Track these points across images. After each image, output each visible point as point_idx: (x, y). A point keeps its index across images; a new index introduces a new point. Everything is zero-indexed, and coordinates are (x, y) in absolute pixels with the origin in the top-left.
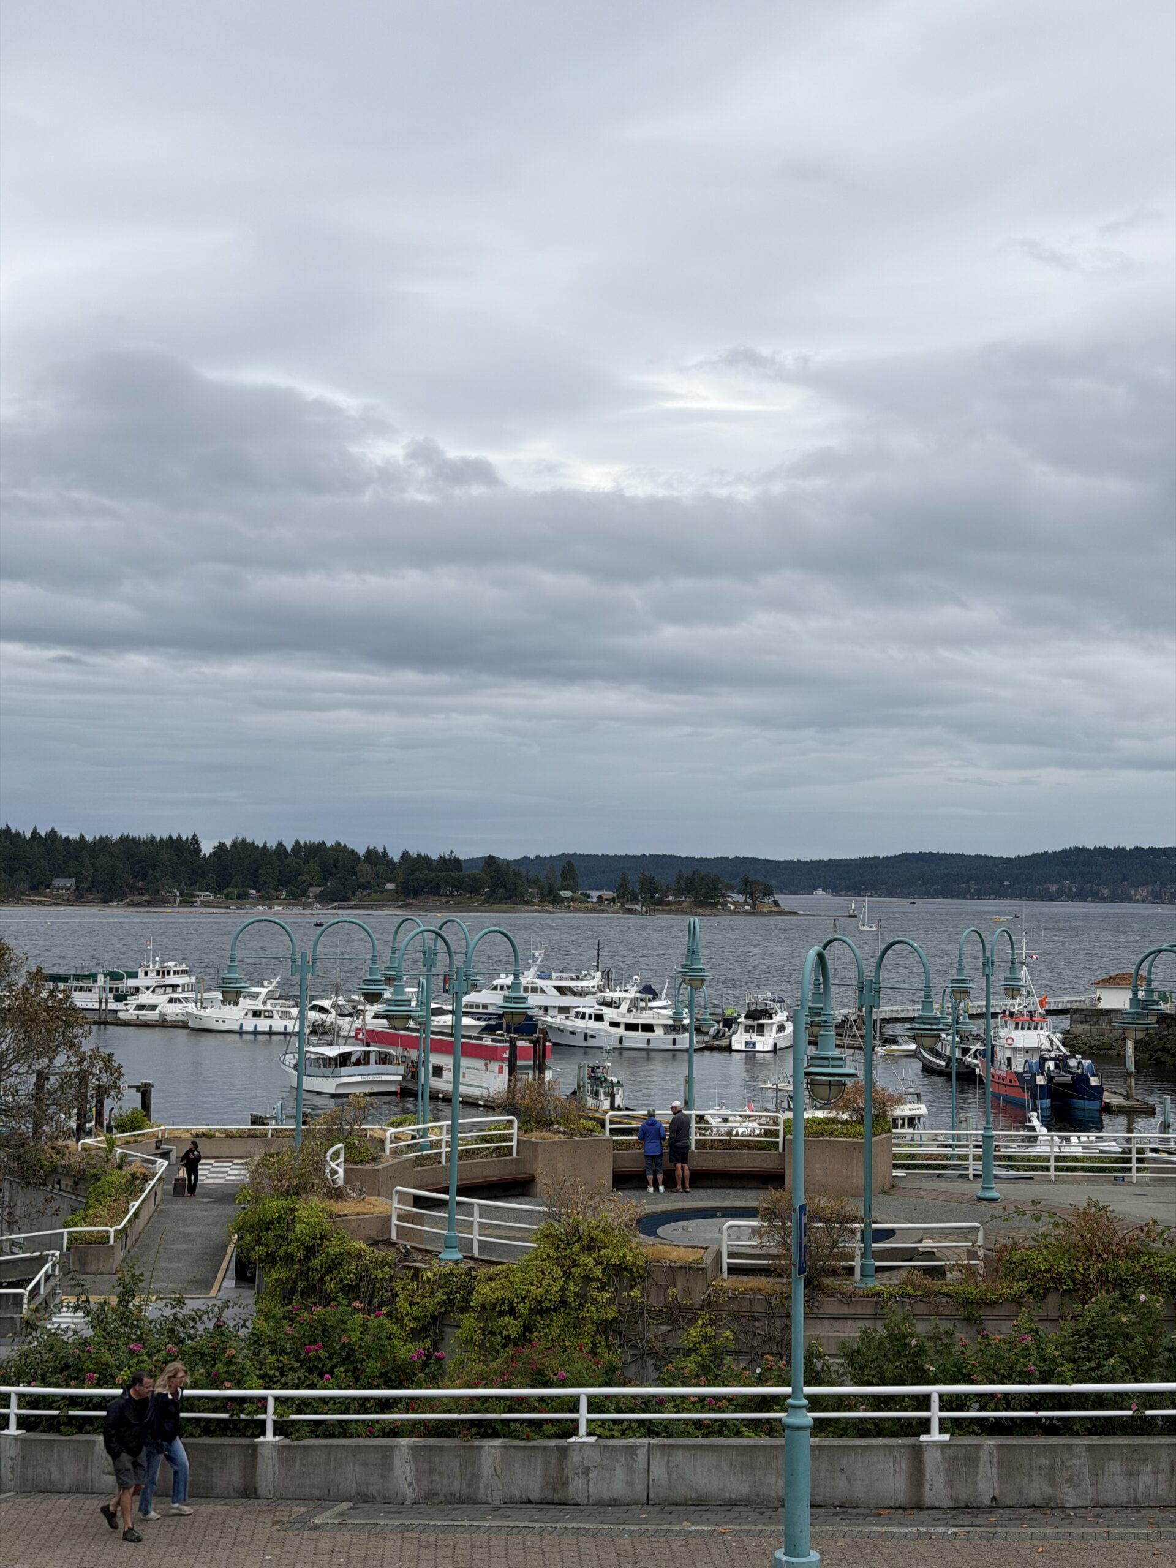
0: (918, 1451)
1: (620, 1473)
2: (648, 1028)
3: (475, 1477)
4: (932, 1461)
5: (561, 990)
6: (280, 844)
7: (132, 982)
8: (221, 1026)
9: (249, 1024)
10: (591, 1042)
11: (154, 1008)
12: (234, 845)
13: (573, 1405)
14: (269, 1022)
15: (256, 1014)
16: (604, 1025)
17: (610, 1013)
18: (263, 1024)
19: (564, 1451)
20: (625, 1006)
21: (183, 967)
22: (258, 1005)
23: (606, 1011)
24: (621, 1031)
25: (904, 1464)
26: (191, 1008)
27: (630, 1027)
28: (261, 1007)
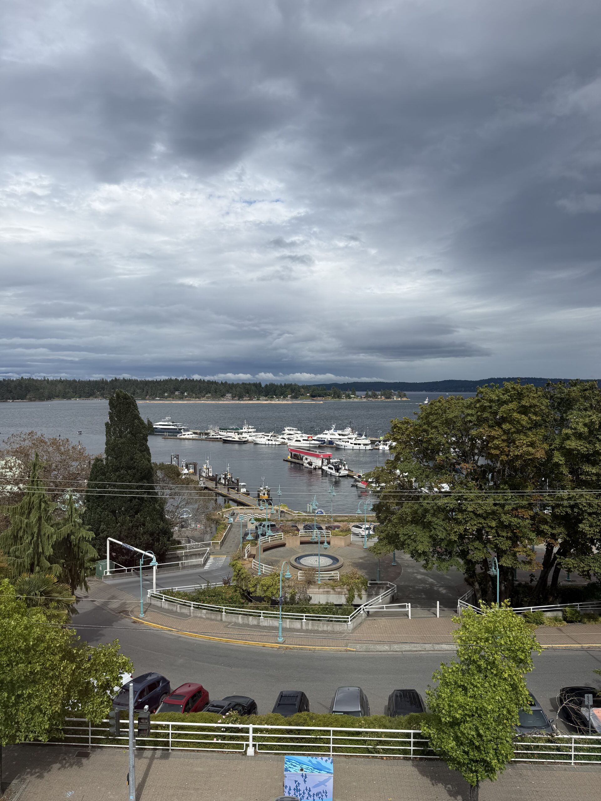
0: (302, 622)
1: (266, 623)
2: (360, 444)
3: (249, 622)
4: (304, 623)
5: (339, 435)
6: (281, 384)
7: (241, 431)
8: (261, 443)
9: (267, 442)
10: (346, 448)
11: (246, 438)
12: (270, 385)
13: (261, 613)
14: (271, 442)
15: (269, 440)
16: (349, 444)
17: (350, 441)
18: (270, 442)
19: (259, 619)
20: (354, 439)
21: (253, 427)
22: (269, 438)
23: (349, 440)
24: (353, 445)
25: (300, 623)
26: (254, 438)
27: (355, 444)
28: (269, 439)
